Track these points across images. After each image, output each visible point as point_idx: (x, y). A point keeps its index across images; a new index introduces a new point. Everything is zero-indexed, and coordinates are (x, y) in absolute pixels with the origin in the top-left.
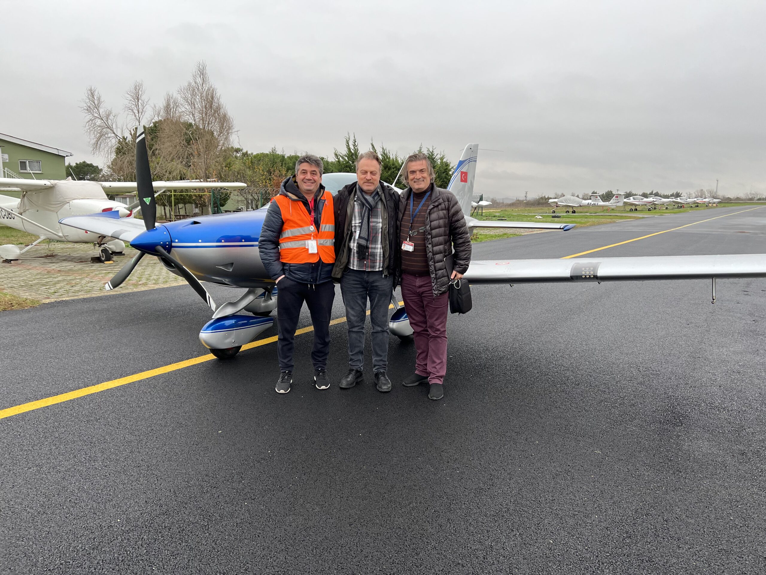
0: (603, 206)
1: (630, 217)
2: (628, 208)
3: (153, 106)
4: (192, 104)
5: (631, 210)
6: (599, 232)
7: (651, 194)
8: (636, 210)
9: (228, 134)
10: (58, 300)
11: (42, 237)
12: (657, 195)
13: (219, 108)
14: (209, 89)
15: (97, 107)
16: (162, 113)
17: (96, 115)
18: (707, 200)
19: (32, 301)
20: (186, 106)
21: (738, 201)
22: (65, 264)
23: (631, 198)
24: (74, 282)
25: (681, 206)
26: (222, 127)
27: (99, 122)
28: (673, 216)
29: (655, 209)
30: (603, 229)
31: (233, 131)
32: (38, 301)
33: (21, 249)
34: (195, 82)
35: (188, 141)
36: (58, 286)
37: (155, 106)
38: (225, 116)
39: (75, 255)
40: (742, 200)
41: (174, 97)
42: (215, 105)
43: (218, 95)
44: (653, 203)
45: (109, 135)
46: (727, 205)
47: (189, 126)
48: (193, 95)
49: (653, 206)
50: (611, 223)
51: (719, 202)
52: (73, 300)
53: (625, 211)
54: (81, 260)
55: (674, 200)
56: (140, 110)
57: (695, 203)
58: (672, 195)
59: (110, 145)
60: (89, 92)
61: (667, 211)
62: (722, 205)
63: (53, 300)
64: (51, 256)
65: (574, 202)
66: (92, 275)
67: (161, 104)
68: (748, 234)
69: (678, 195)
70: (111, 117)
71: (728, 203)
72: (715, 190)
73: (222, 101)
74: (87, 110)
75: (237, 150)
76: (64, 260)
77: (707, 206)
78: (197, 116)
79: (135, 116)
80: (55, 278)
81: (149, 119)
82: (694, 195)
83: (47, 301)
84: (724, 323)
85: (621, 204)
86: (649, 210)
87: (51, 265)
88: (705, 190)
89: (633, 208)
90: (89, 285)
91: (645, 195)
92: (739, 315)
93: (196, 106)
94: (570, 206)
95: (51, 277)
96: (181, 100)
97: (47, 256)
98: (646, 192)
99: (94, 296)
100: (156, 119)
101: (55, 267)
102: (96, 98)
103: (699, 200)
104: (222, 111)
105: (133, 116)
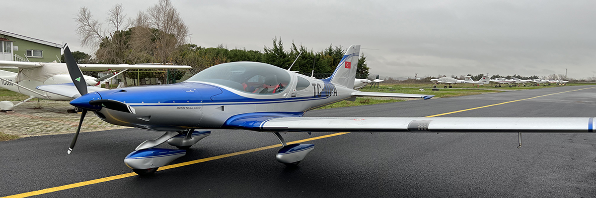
0: (474, 84)
1: (494, 91)
2: (494, 85)
3: (128, 19)
4: (158, 18)
5: (496, 87)
6: (466, 100)
7: (514, 76)
8: (500, 86)
9: (184, 36)
10: (33, 136)
11: (32, 97)
12: (519, 77)
13: (177, 20)
14: (170, 9)
15: (87, 19)
16: (135, 23)
17: (86, 24)
18: (557, 81)
19: (13, 136)
20: (153, 19)
21: (583, 82)
22: (47, 113)
23: (496, 79)
24: (49, 125)
25: (536, 85)
26: (179, 32)
27: (87, 28)
28: (528, 90)
29: (515, 86)
30: (470, 98)
31: (188, 34)
32: (17, 136)
33: (14, 104)
34: (161, 5)
35: (153, 40)
36: (36, 127)
37: (130, 19)
38: (182, 25)
39: (57, 108)
40: (586, 81)
41: (145, 14)
42: (175, 19)
43: (177, 13)
44: (513, 82)
45: (94, 36)
46: (573, 84)
47: (155, 31)
48: (159, 12)
49: (514, 85)
50: (477, 94)
51: (567, 83)
52: (44, 136)
53: (492, 87)
54: (60, 111)
55: (531, 81)
56: (119, 21)
57: (547, 83)
58: (531, 78)
59: (94, 41)
60: (82, 10)
61: (525, 88)
62: (570, 84)
63: (28, 136)
64: (38, 109)
65: (451, 81)
66: (64, 120)
67: (135, 17)
68: (584, 103)
69: (535, 78)
70: (97, 25)
71: (575, 83)
72: (565, 75)
73: (180, 16)
74: (80, 20)
75: (193, 46)
76: (47, 111)
77: (558, 85)
78: (161, 25)
79: (115, 24)
80: (36, 122)
81: (125, 26)
82: (548, 78)
83: (25, 136)
84: (547, 160)
85: (488, 83)
86: (510, 87)
87: (36, 114)
88: (556, 75)
89: (498, 85)
90: (60, 127)
91: (509, 78)
92: (561, 155)
93: (161, 19)
94: (448, 83)
95: (33, 121)
96: (150, 16)
97: (35, 108)
98: (510, 75)
99: (61, 133)
100: (130, 26)
101: (39, 115)
102: (86, 13)
103: (551, 81)
104: (180, 23)
105: (113, 25)
